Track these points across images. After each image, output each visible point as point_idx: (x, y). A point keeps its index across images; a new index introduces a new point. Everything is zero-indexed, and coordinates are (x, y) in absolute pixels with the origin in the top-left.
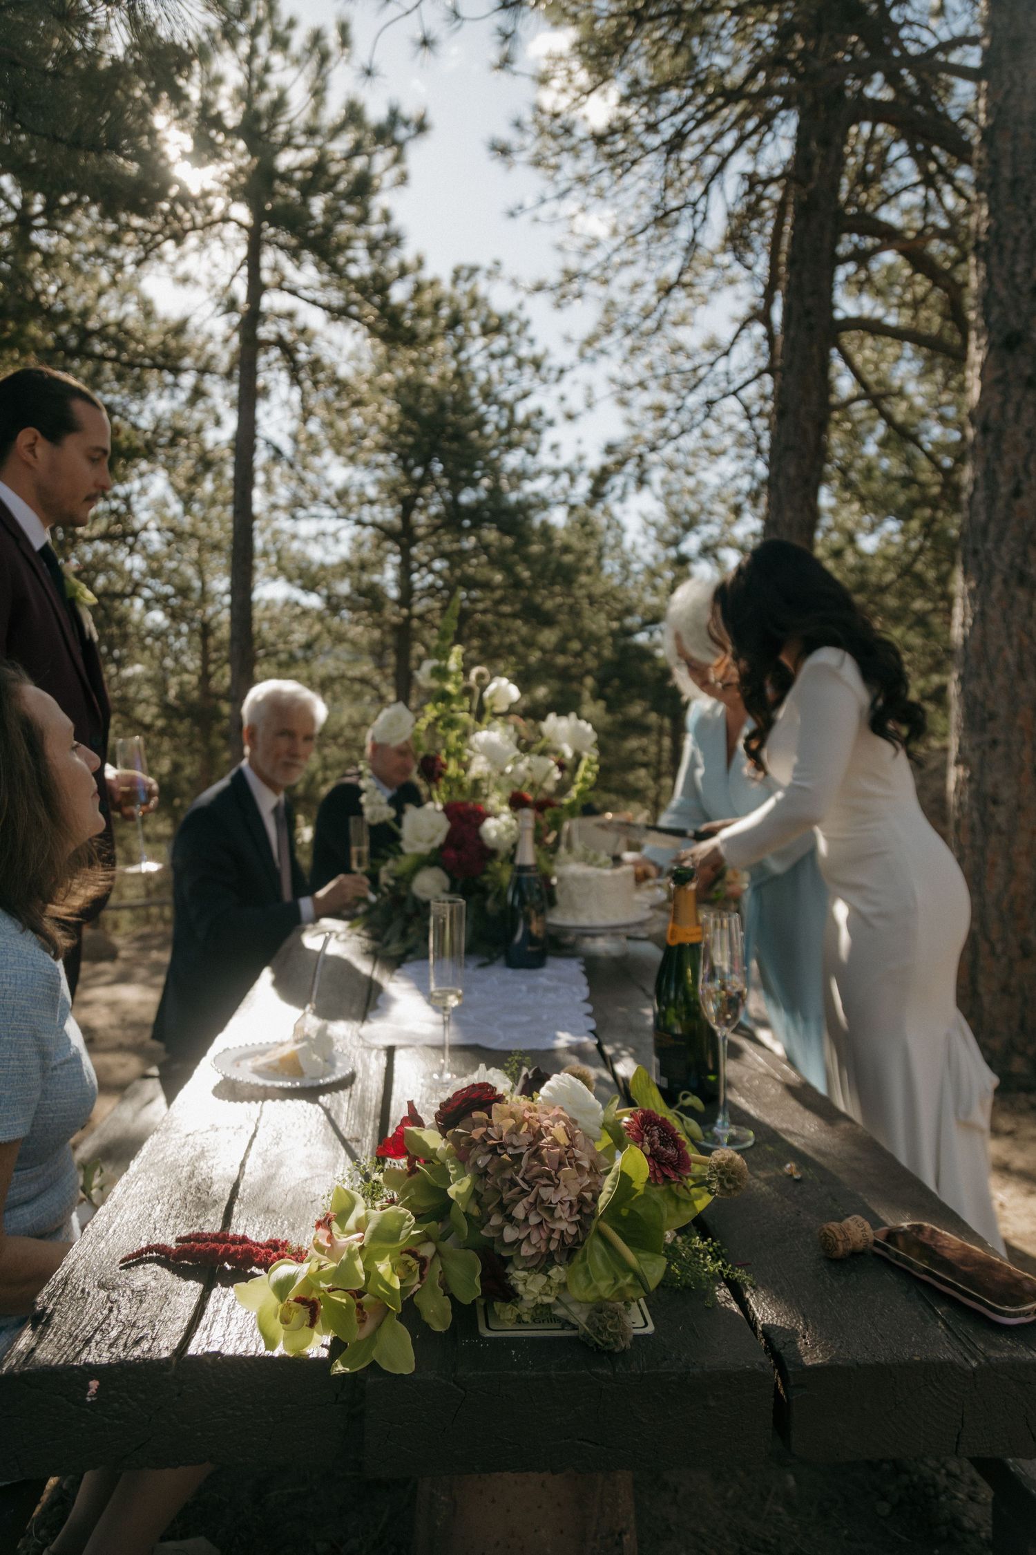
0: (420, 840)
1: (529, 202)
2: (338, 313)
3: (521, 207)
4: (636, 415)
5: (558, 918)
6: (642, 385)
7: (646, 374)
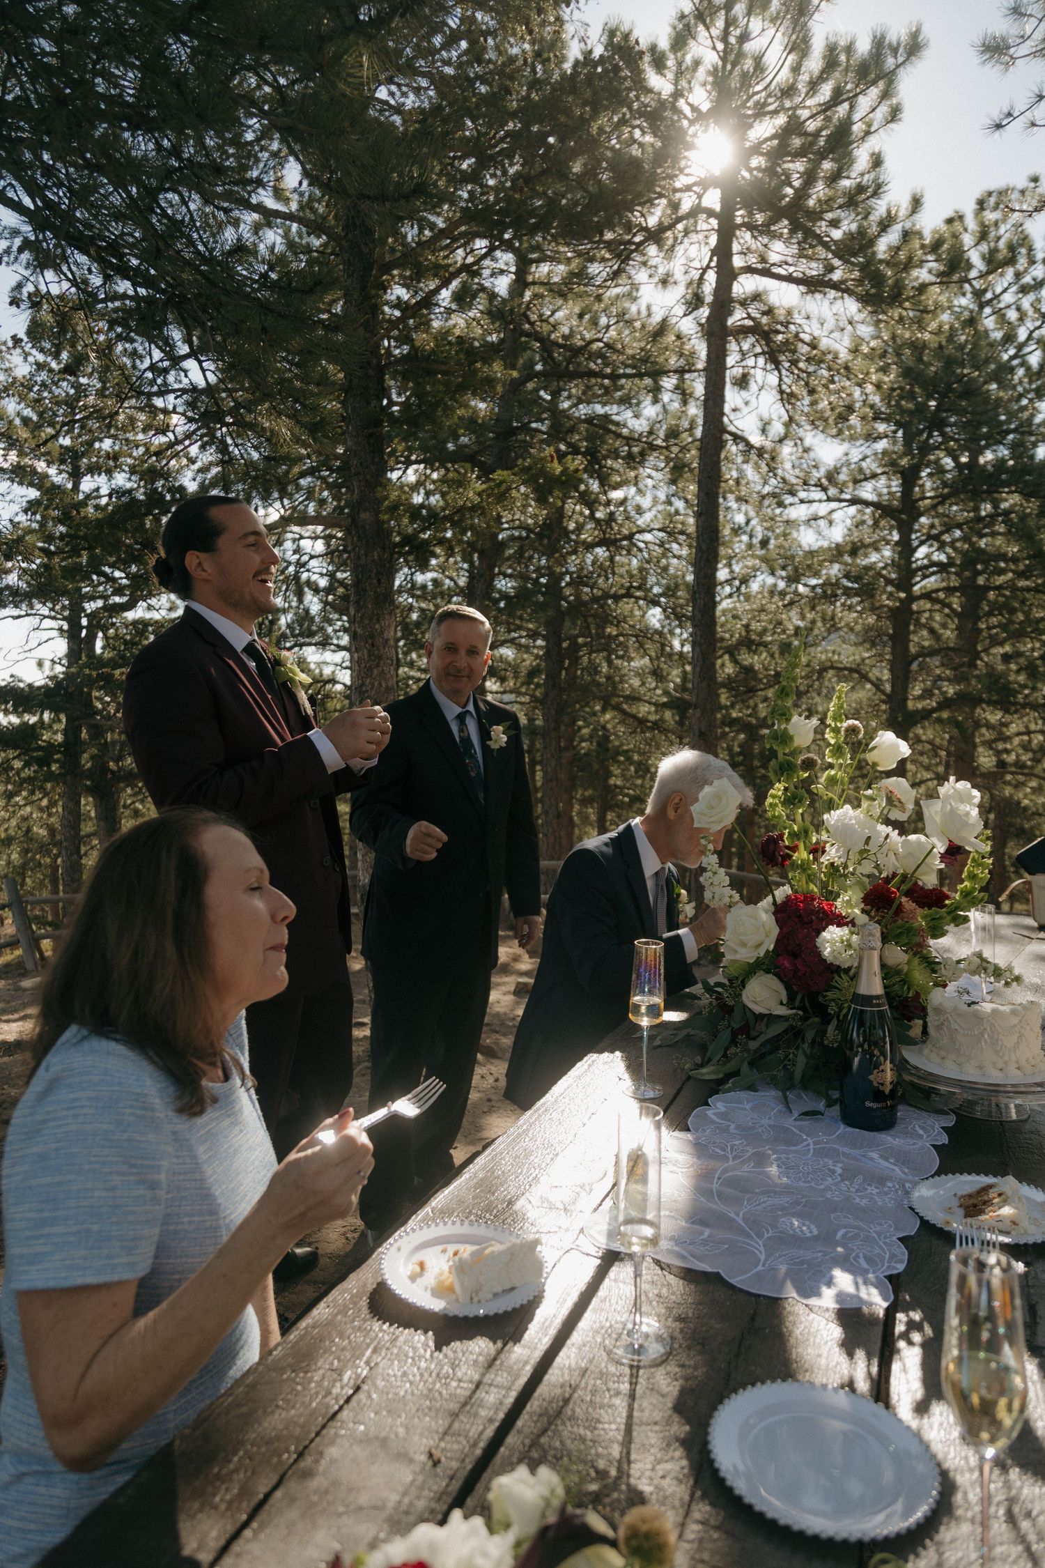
0: (744, 945)
1: (1020, 106)
2: (813, 285)
3: (1009, 114)
5: (924, 1060)
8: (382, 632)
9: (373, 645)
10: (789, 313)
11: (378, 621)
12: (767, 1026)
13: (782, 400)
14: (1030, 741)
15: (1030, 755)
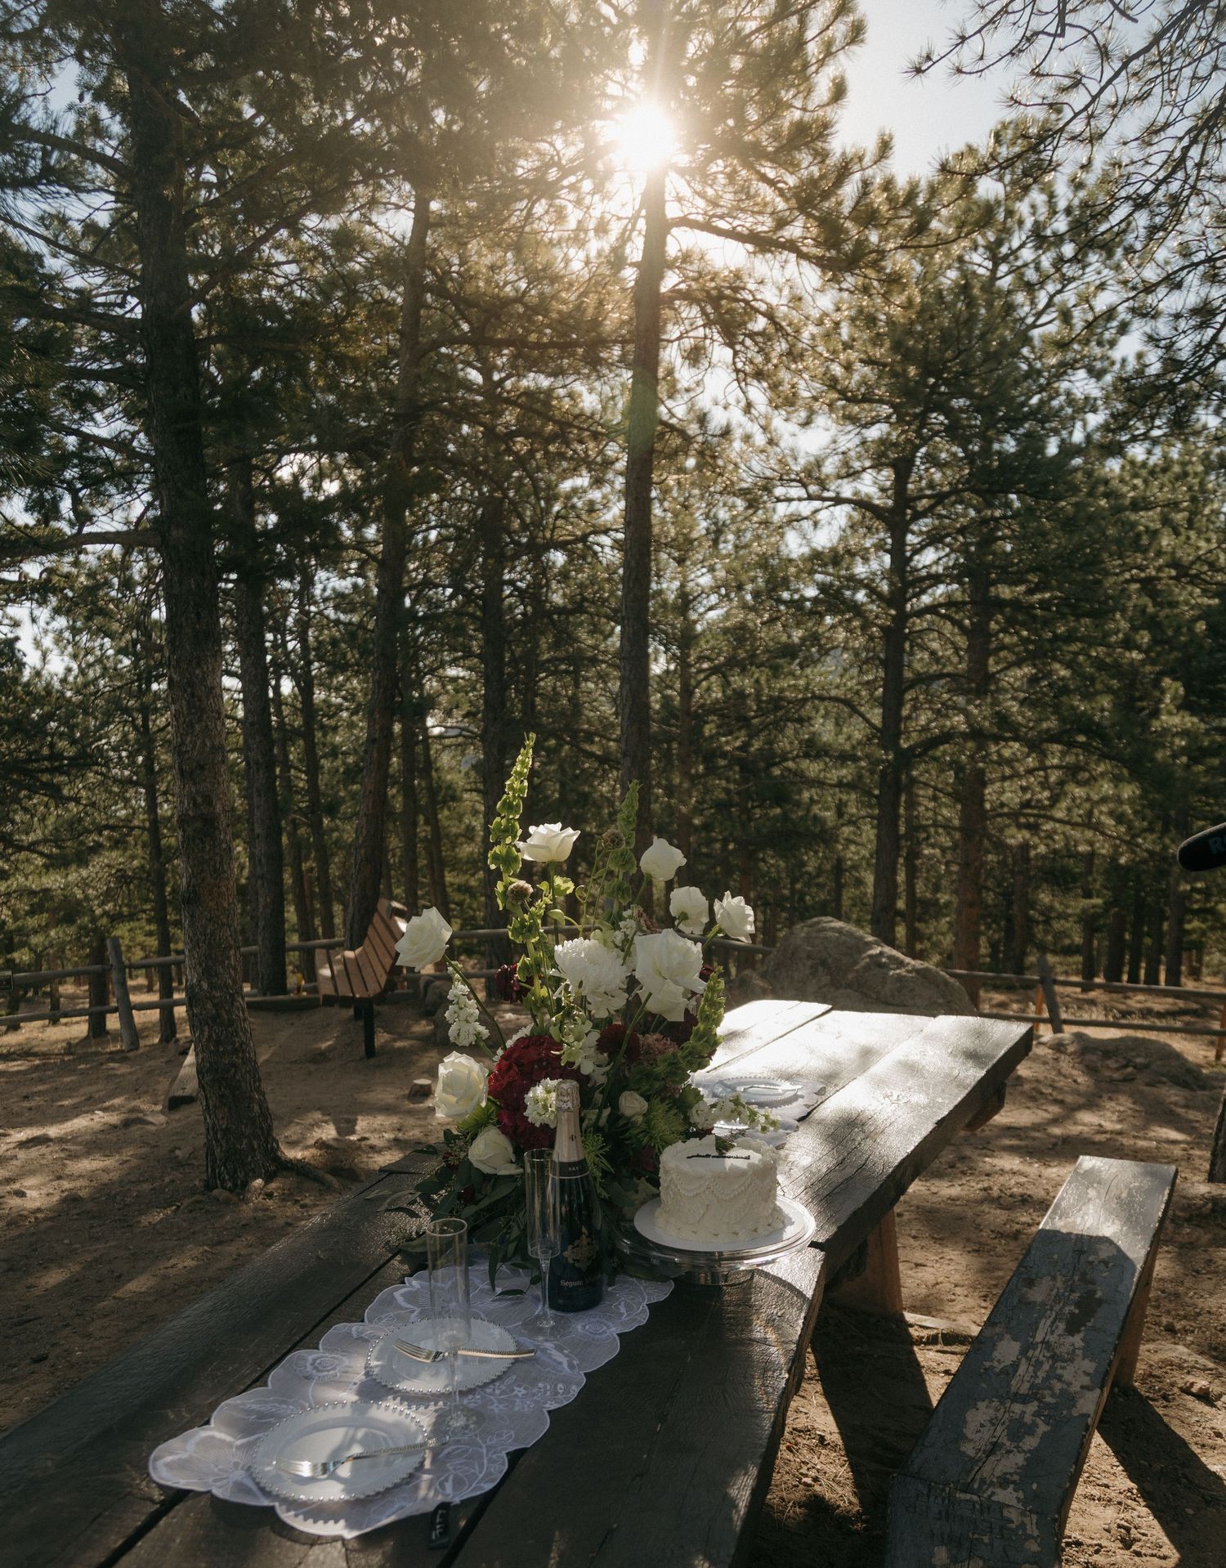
2: (763, 244)
4: (1163, 328)
6: (1173, 282)
7: (1177, 262)
8: (204, 679)
9: (193, 695)
10: (737, 276)
11: (199, 665)
12: (493, 1188)
13: (737, 380)
14: (1046, 777)
15: (1046, 794)
